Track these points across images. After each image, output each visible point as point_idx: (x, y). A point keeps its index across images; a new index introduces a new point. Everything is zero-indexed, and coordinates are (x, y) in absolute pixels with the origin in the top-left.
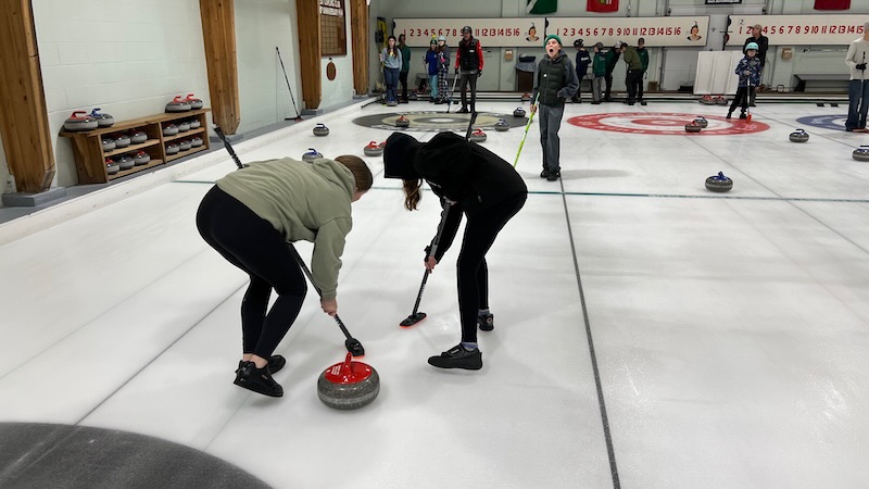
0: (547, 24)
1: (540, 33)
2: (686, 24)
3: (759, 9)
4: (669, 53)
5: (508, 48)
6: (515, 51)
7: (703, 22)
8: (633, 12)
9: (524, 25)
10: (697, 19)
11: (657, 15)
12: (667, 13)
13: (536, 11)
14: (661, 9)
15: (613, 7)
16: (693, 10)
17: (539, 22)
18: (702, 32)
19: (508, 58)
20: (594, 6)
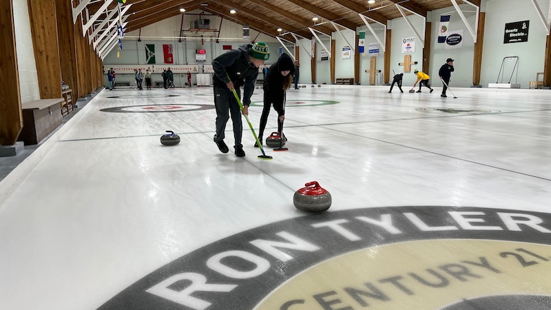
0: (153, 67)
1: (151, 69)
2: (193, 67)
7: (197, 67)
8: (178, 63)
9: (147, 67)
10: (195, 66)
12: (187, 64)
13: (149, 63)
14: (185, 63)
15: (172, 62)
17: (151, 66)
18: (197, 69)
20: (166, 62)
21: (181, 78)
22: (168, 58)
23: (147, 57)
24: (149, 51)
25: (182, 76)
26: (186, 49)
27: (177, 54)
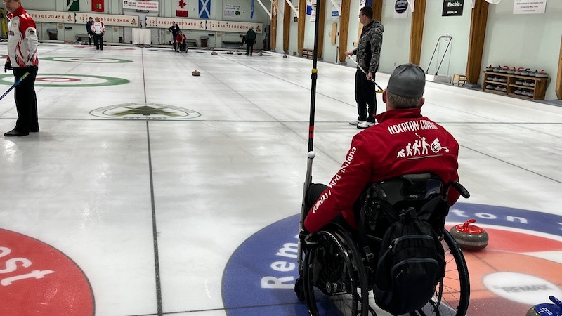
3: (157, 15)
4: (125, 29)
5: (60, 24)
6: (63, 25)
7: (136, 18)
8: (110, 12)
11: (119, 14)
12: (123, 14)
13: (70, 10)
14: (121, 12)
15: (102, 10)
16: (133, 14)
17: (72, 14)
19: (61, 28)
20: (94, 9)
21: (114, 33)
22: (97, 4)
23: (69, 2)
25: (116, 31)
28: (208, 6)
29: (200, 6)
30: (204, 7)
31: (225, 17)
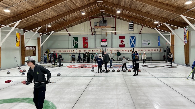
0: (76, 50)
1: (75, 51)
3: (110, 47)
5: (70, 54)
6: (71, 54)
8: (90, 48)
10: (101, 49)
11: (94, 48)
12: (96, 48)
13: (75, 48)
14: (95, 47)
15: (87, 47)
16: (100, 47)
17: (75, 49)
19: (70, 55)
20: (84, 47)
22: (85, 44)
23: (74, 44)
24: (75, 41)
26: (96, 39)
27: (91, 42)
28: (135, 42)
29: (131, 42)
30: (133, 42)
31: (143, 46)
